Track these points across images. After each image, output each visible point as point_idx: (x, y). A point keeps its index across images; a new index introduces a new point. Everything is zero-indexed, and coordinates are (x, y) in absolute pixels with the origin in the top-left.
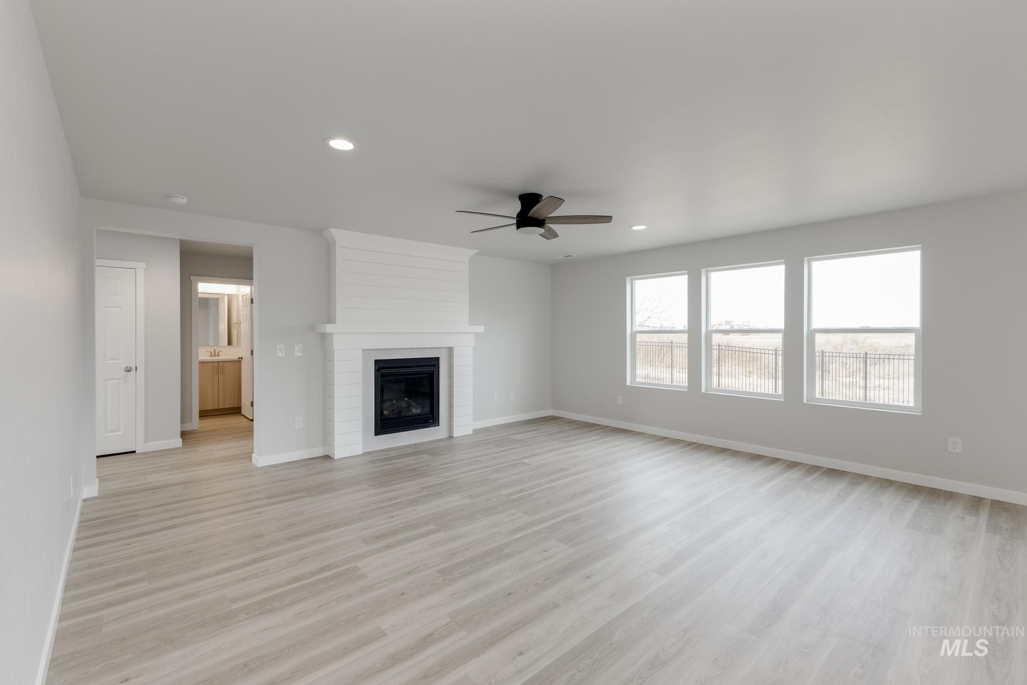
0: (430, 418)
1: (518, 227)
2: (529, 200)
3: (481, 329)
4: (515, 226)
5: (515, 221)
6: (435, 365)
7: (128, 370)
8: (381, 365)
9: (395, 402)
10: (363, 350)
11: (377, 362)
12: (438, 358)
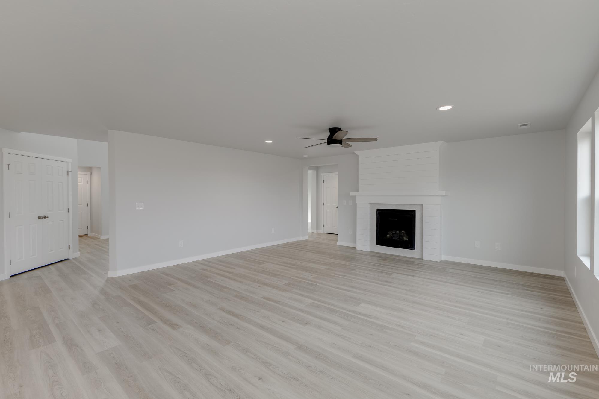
0: (410, 244)
1: (328, 144)
2: (334, 131)
4: (327, 143)
5: (327, 141)
6: (412, 214)
8: (380, 211)
10: (370, 204)
11: (378, 210)
12: (414, 211)
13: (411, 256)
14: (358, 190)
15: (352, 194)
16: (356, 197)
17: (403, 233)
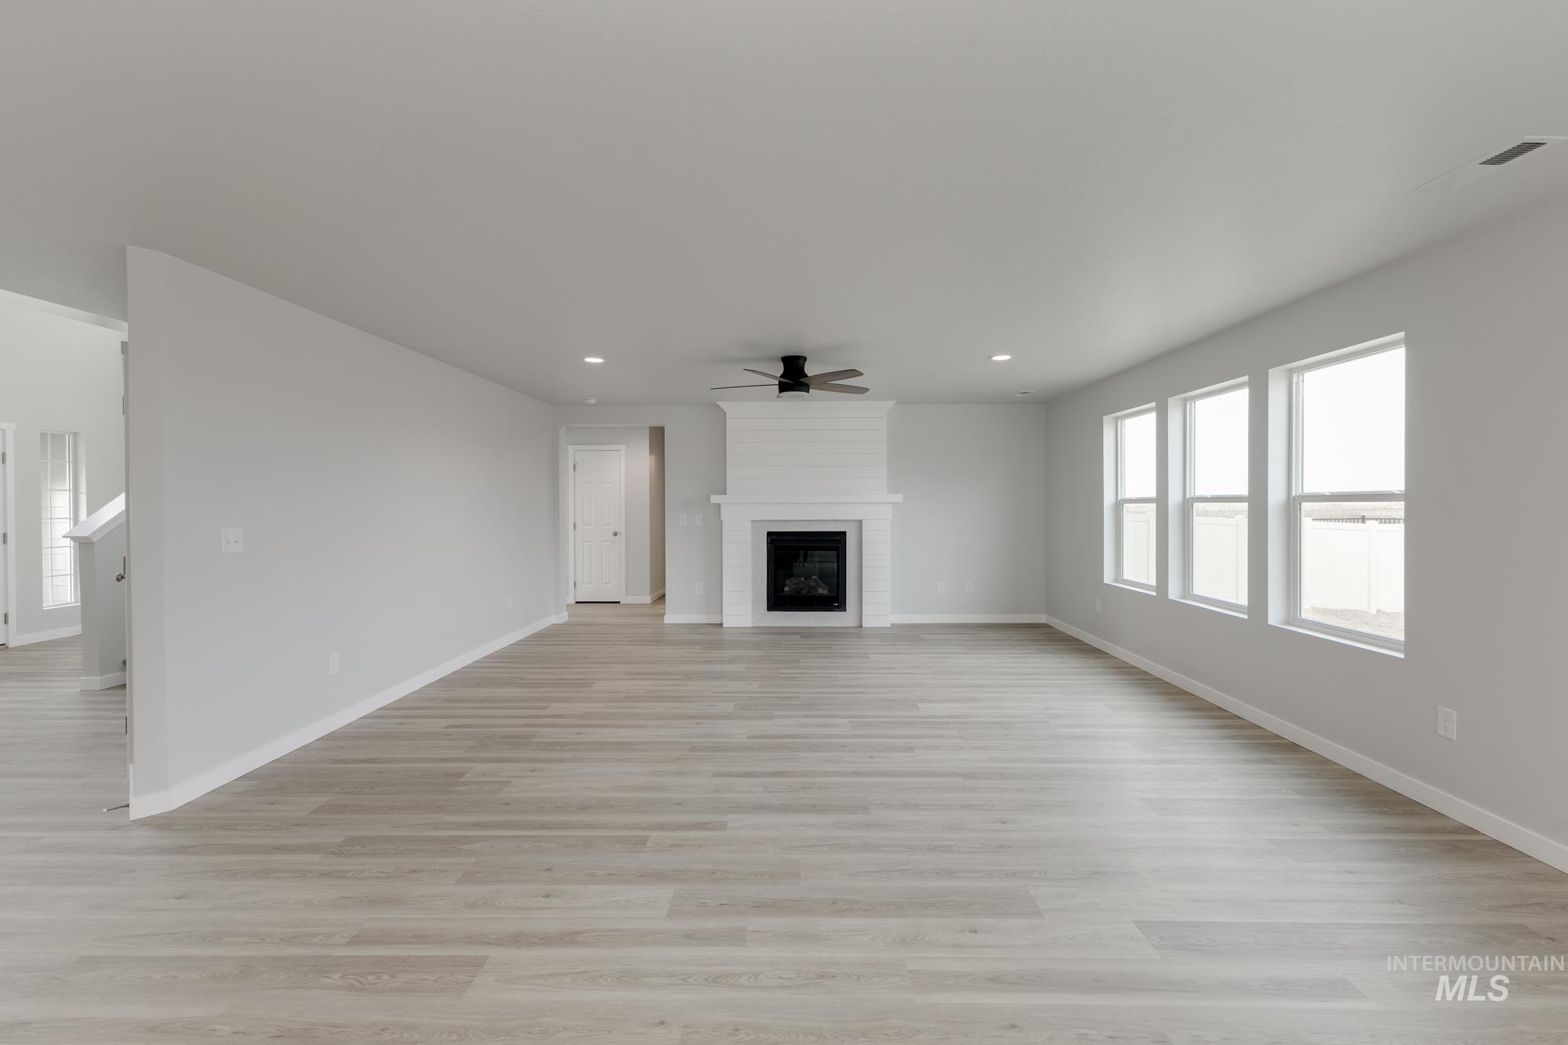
0: (834, 601)
3: (899, 498)
6: (840, 541)
7: (615, 534)
8: (774, 537)
9: (803, 579)
10: (753, 521)
11: (769, 534)
12: (845, 533)
13: (838, 625)
14: (724, 492)
15: (715, 499)
16: (722, 506)
17: (814, 579)
